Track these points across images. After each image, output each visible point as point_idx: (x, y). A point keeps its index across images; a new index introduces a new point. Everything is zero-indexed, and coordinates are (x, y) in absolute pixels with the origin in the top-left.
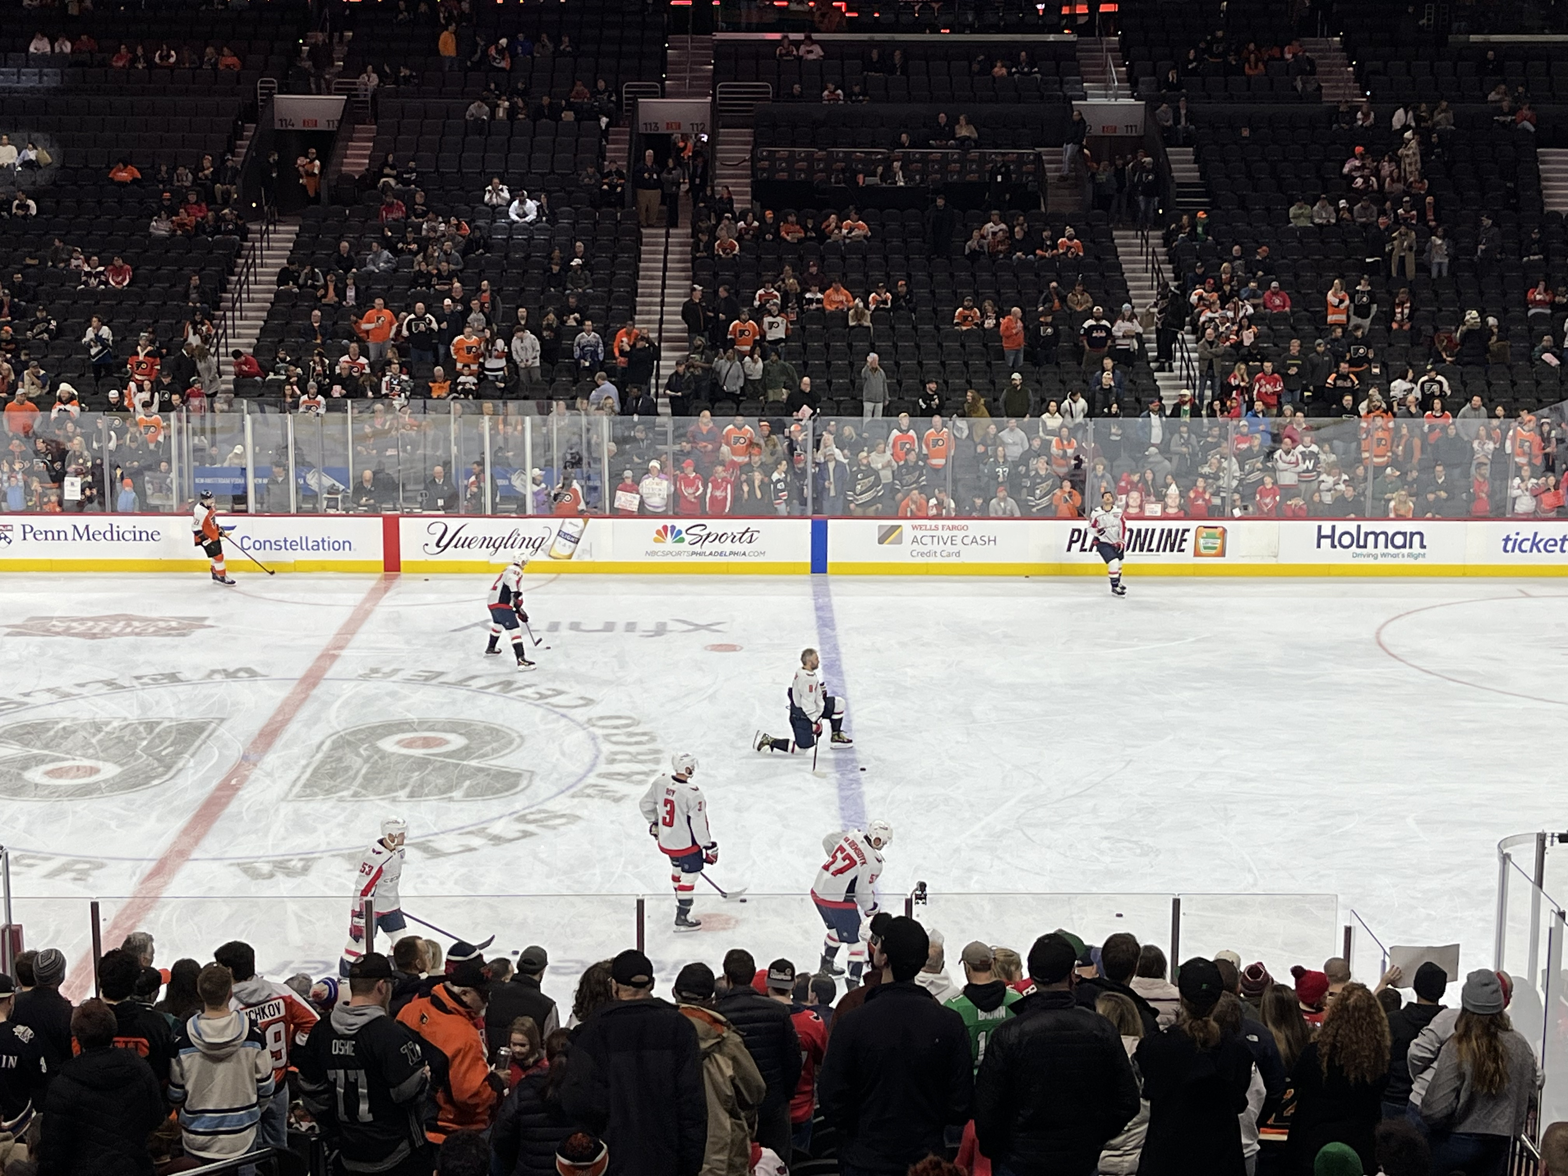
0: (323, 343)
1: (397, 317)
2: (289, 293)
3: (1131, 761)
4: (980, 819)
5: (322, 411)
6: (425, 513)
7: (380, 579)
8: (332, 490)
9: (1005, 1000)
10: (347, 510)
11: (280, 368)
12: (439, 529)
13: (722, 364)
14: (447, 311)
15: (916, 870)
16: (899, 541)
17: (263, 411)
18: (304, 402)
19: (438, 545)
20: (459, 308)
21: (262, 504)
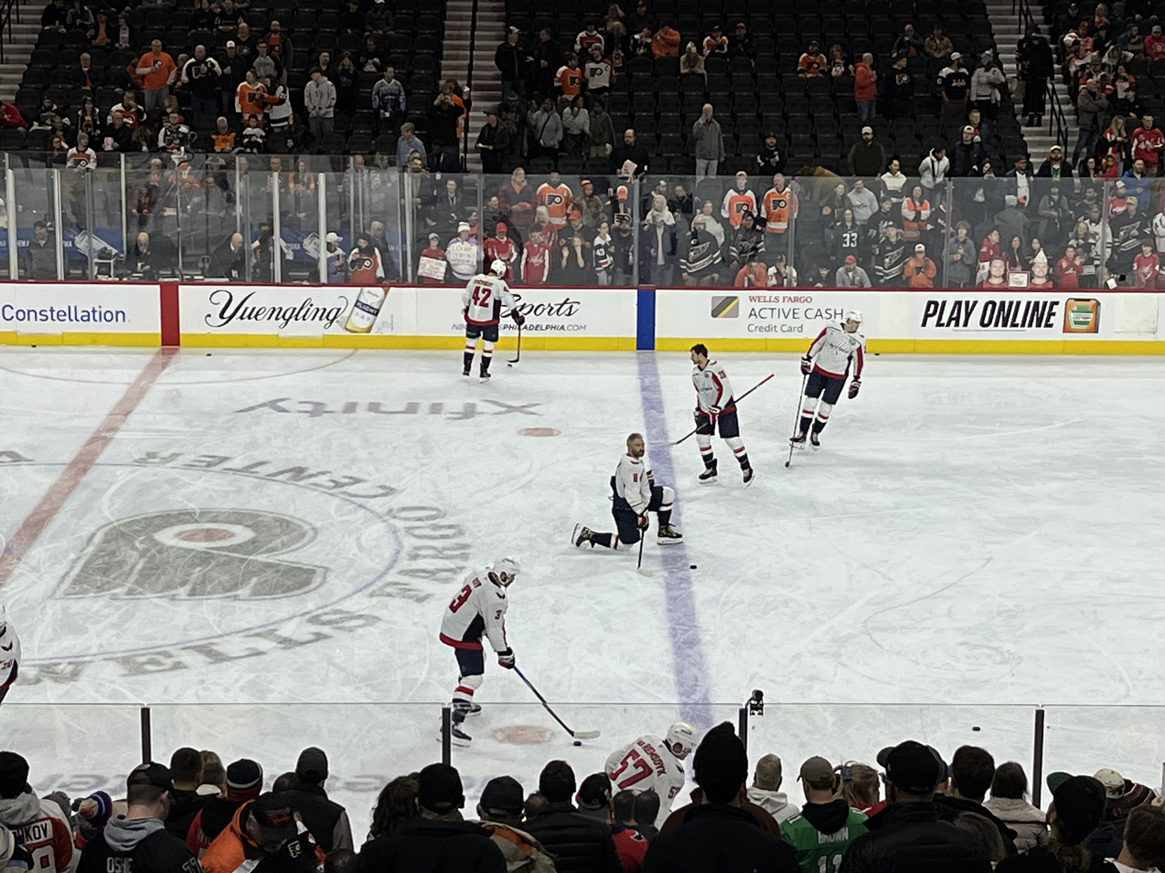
0: (93, 90)
1: (175, 59)
2: (55, 33)
3: (991, 559)
4: (822, 622)
5: (92, 165)
6: (207, 280)
7: (157, 354)
8: (103, 254)
9: (849, 821)
10: (120, 276)
11: (46, 118)
12: (222, 298)
13: (538, 117)
14: (231, 54)
15: (752, 677)
16: (735, 314)
17: (26, 166)
18: (73, 155)
19: (221, 316)
20: (245, 51)
21: (25, 270)
